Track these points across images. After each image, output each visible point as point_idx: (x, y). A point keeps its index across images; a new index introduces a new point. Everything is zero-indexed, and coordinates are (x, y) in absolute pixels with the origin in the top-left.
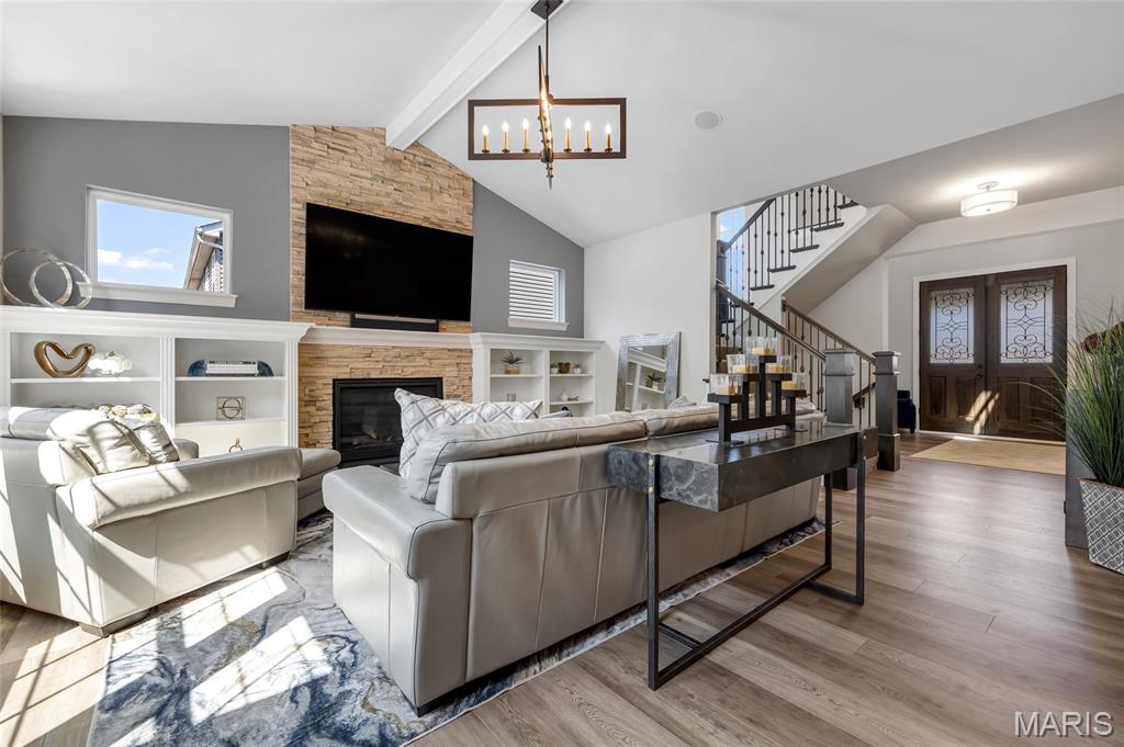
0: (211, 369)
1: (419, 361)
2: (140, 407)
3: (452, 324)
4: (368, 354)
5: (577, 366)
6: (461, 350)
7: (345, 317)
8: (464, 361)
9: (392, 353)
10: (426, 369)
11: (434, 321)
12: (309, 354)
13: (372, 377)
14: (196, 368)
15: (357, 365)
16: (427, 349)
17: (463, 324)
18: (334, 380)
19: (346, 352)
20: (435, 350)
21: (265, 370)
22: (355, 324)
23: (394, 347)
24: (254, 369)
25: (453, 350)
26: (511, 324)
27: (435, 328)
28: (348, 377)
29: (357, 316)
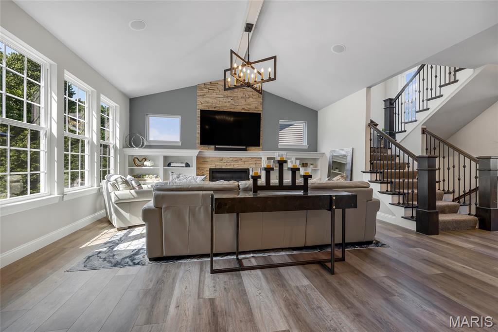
0: (172, 165)
1: (240, 162)
2: (155, 176)
3: (253, 148)
4: (221, 160)
5: (312, 164)
6: (257, 158)
7: (213, 147)
8: (258, 162)
9: (230, 159)
10: (242, 165)
11: (244, 147)
12: (200, 160)
13: (223, 168)
14: (169, 165)
15: (217, 164)
16: (243, 158)
17: (258, 147)
18: (210, 169)
19: (214, 159)
20: (247, 158)
21: (187, 165)
22: (216, 149)
23: (230, 157)
24: (184, 165)
25: (253, 158)
26: (279, 147)
27: (245, 150)
28: (214, 168)
29: (216, 146)
